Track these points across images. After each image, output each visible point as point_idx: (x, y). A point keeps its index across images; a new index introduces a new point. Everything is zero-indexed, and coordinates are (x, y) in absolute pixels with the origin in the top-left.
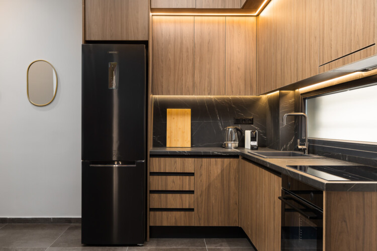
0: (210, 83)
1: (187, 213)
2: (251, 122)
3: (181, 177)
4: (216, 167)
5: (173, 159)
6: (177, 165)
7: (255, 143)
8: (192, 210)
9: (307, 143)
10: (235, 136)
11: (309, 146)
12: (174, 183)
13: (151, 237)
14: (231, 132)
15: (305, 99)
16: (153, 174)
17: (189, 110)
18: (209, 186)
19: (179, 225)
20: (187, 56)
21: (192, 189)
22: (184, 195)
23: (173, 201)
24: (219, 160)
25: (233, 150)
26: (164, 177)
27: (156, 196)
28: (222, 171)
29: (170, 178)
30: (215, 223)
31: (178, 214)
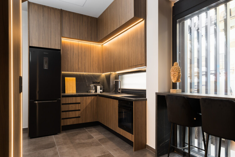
0: (85, 68)
1: (78, 118)
2: (99, 83)
3: (75, 105)
4: (89, 100)
5: (72, 98)
6: (74, 100)
7: (102, 91)
8: (80, 117)
9: (121, 90)
10: (94, 88)
11: (121, 91)
12: (72, 107)
13: (62, 131)
14: (93, 87)
15: (119, 75)
16: (63, 104)
17: (75, 78)
18: (86, 108)
19: (74, 124)
20: (76, 57)
21: (80, 109)
22: (76, 112)
23: (72, 114)
24: (90, 97)
25: (93, 93)
26: (68, 105)
27: (64, 113)
28: (91, 101)
29: (70, 105)
30: (88, 121)
31: (74, 119)
